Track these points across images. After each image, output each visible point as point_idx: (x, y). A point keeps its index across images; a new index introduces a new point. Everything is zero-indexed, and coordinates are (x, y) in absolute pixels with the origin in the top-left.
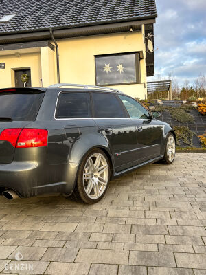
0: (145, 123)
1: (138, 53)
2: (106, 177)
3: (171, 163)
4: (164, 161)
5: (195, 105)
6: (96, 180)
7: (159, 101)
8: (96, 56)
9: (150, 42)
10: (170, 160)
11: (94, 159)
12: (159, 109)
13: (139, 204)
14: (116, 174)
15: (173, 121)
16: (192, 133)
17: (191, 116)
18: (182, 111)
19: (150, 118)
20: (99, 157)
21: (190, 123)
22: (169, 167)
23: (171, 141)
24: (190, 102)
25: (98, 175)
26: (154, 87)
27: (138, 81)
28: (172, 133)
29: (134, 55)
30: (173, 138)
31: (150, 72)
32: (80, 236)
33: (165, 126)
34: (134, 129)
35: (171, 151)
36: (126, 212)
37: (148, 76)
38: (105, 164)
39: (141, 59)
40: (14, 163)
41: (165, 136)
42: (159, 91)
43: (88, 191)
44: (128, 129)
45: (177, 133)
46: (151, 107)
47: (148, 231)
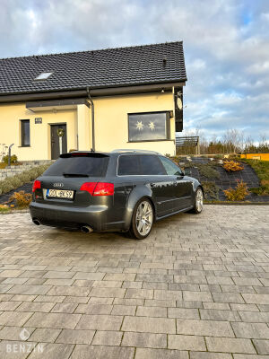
0: (178, 179)
1: (168, 112)
2: (150, 220)
3: (199, 213)
4: (194, 211)
5: (221, 162)
6: (144, 222)
7: (189, 158)
8: (129, 114)
9: (179, 100)
10: (199, 210)
11: (143, 205)
12: (188, 165)
13: (176, 240)
14: (157, 218)
15: (201, 177)
16: (218, 188)
17: (217, 172)
18: (209, 168)
19: (183, 175)
20: (146, 204)
21: (217, 178)
22: (197, 216)
23: (200, 194)
24: (216, 159)
25: (145, 218)
26: (182, 141)
27: (168, 139)
28: (201, 187)
29: (165, 114)
30: (201, 192)
31: (179, 128)
32: (139, 256)
33: (195, 182)
34: (170, 183)
35: (199, 203)
36: (168, 244)
37: (177, 131)
38: (150, 210)
39: (171, 117)
40: (91, 206)
41: (195, 190)
42: (187, 146)
43: (139, 229)
44: (165, 184)
45: (205, 187)
46: (181, 164)
47: (184, 254)
